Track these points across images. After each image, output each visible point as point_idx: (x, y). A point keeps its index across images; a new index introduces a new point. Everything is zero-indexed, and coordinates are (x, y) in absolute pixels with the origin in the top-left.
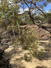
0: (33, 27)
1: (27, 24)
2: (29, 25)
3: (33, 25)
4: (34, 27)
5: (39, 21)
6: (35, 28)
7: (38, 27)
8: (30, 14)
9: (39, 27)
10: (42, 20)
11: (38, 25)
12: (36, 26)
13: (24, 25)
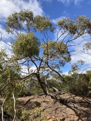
0: (43, 100)
1: (33, 94)
2: (37, 96)
3: (44, 96)
4: (46, 100)
5: (55, 88)
6: (47, 102)
7: (52, 100)
8: (38, 77)
9: (55, 100)
10: (59, 86)
11: (52, 97)
12: (48, 99)
13: (26, 95)
